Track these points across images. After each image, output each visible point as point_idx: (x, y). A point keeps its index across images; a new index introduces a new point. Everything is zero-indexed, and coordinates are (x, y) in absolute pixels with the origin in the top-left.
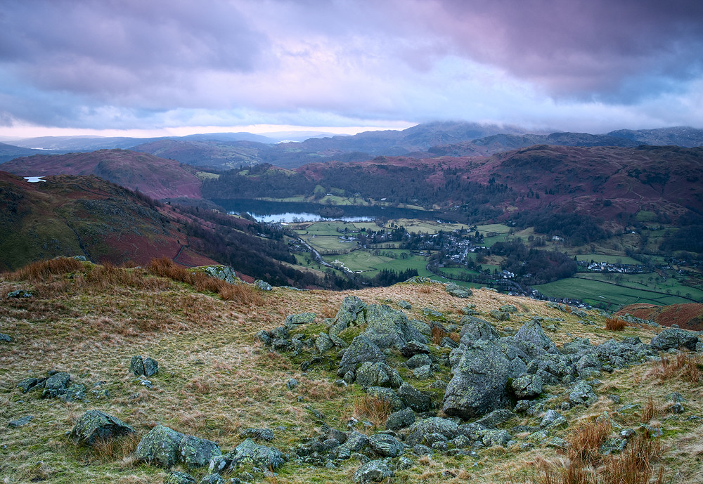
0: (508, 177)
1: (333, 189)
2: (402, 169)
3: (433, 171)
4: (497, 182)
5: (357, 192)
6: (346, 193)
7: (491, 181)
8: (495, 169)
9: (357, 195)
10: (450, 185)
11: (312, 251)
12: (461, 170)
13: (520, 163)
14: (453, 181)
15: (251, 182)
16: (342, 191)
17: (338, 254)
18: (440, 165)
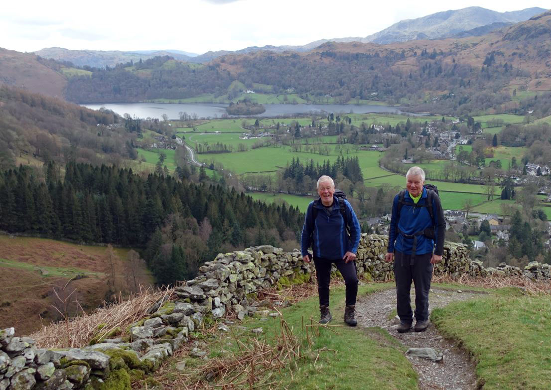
0: (514, 54)
1: (255, 85)
2: (357, 57)
3: (402, 56)
4: (499, 61)
5: (290, 86)
6: (275, 89)
7: (489, 61)
8: (494, 46)
9: (290, 90)
10: (427, 72)
11: (183, 147)
12: (442, 53)
13: (533, 33)
14: (430, 66)
15: (138, 79)
16: (269, 88)
17: (228, 152)
18: (412, 49)
